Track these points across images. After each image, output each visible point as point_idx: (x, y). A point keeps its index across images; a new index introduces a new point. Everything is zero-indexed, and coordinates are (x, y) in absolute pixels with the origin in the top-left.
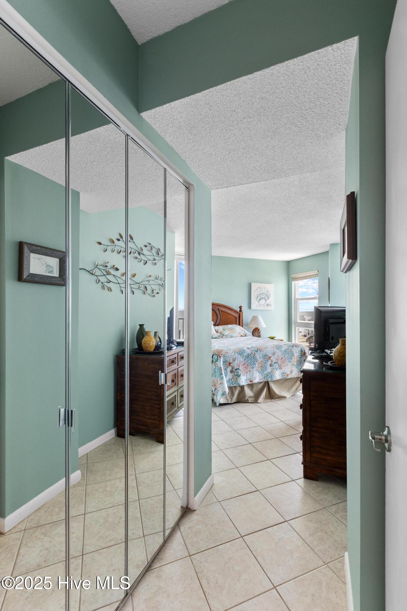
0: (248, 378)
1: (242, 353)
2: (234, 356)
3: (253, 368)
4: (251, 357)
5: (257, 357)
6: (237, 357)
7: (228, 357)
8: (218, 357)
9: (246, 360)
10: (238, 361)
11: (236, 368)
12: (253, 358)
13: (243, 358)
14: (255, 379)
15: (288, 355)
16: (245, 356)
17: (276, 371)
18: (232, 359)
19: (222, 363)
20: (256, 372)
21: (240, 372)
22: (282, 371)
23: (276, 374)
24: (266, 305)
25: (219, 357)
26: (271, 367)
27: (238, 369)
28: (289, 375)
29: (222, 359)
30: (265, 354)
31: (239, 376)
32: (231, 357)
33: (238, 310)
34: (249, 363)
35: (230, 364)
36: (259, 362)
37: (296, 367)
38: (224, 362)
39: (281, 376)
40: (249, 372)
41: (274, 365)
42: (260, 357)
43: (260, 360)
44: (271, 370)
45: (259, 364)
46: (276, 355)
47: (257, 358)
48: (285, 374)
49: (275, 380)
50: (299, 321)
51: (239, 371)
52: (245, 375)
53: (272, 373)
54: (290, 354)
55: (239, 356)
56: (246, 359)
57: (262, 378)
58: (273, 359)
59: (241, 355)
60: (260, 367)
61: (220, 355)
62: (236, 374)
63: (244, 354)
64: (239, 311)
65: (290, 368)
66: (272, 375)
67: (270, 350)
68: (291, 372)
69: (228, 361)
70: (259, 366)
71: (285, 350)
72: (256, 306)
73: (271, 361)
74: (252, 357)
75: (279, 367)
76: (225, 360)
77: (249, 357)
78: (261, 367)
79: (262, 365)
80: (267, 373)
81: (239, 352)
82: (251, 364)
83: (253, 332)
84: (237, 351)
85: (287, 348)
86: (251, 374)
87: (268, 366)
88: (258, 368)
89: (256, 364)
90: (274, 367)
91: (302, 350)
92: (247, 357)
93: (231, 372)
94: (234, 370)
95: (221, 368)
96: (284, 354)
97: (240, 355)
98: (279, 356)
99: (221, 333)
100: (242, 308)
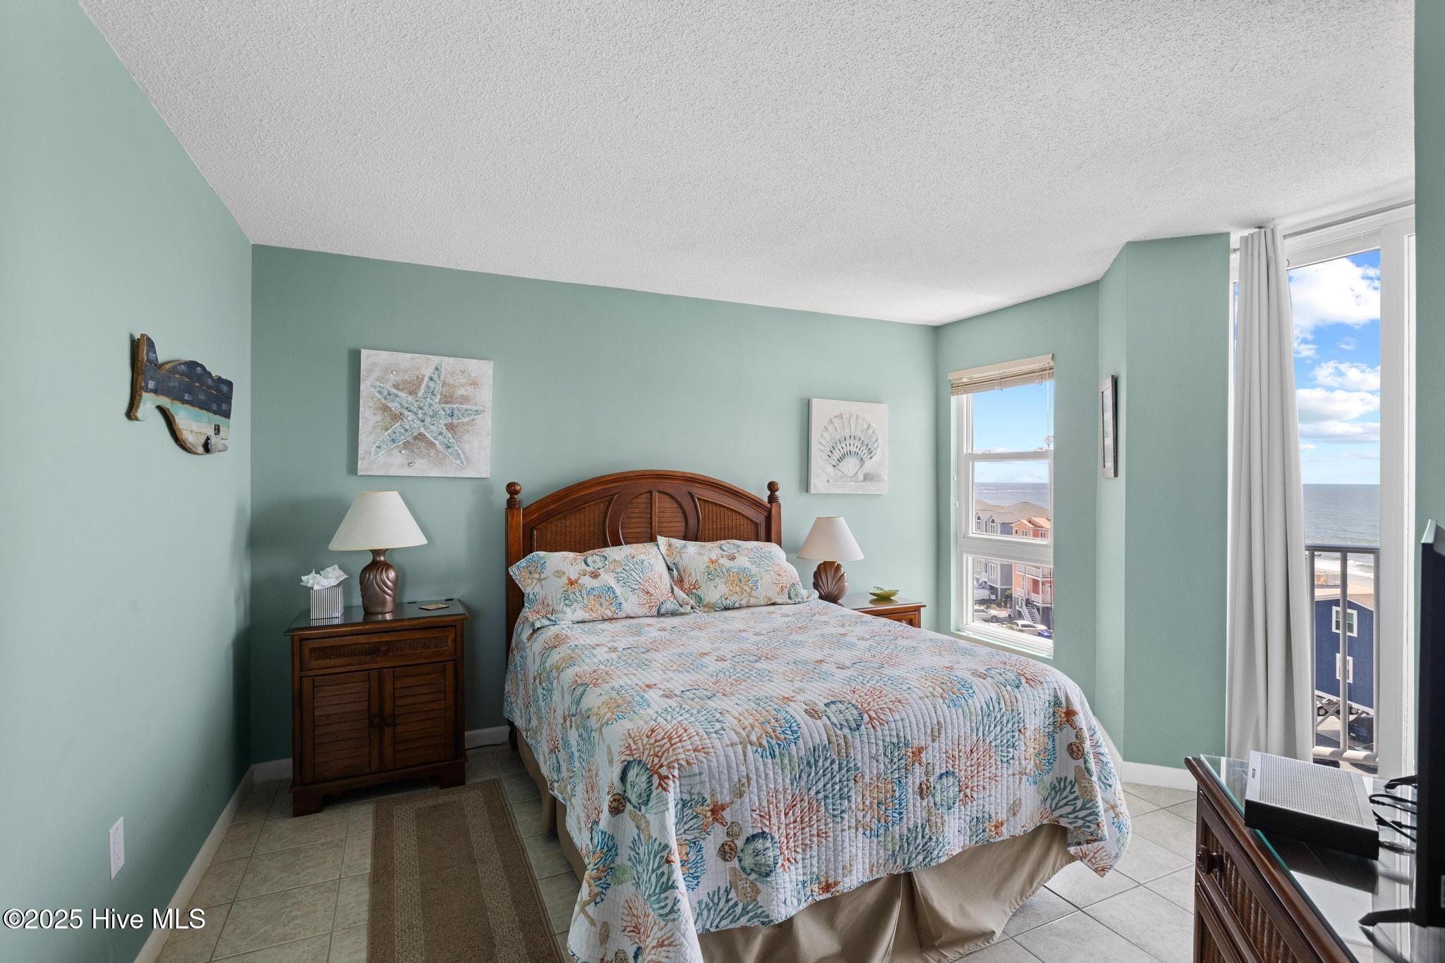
0: (815, 870)
1: (784, 745)
2: (743, 768)
3: (837, 816)
4: (827, 764)
5: (859, 757)
6: (757, 769)
7: (705, 777)
8: (650, 782)
9: (803, 783)
10: (759, 789)
11: (751, 832)
12: (836, 767)
13: (787, 771)
14: (847, 870)
15: (998, 728)
16: (796, 759)
17: (946, 817)
18: (727, 785)
19: (671, 817)
20: (853, 835)
21: (770, 853)
22: (972, 810)
23: (946, 829)
24: (861, 477)
25: (656, 780)
26: (922, 798)
27: (763, 835)
28: (1005, 825)
29: (672, 795)
30: (898, 735)
31: (767, 875)
32: (724, 776)
33: (764, 495)
34: (817, 793)
35: (716, 810)
36: (867, 780)
37: (1035, 783)
38: (684, 804)
39: (968, 833)
40: (815, 839)
41: (938, 786)
42: (871, 757)
43: (869, 771)
44: (925, 814)
45: (867, 793)
46: (946, 737)
47: (859, 765)
48: (987, 824)
49: (943, 860)
50: (973, 532)
51: (768, 844)
52: (799, 857)
53: (927, 830)
54: (1008, 721)
55: (765, 765)
56: (804, 776)
57: (881, 861)
58: (935, 756)
59: (778, 760)
60: (871, 807)
61: (664, 771)
62: (748, 862)
63: (794, 752)
64: (766, 500)
65: (1008, 788)
66: (930, 839)
67: (919, 715)
68: (1014, 810)
69: (707, 796)
70: (868, 802)
71: (985, 706)
72: (828, 481)
73: (923, 769)
74: (833, 762)
75: (962, 795)
76: (691, 794)
77: (816, 762)
78: (879, 803)
79: (882, 796)
80: (905, 832)
81: (765, 743)
82: (826, 797)
83: (817, 575)
84: (754, 738)
85: (994, 697)
86: (827, 848)
87: (910, 796)
88: (860, 815)
89: (852, 793)
90: (938, 799)
91: (1056, 697)
92: (808, 763)
93: (726, 852)
94: (740, 843)
95: (666, 846)
96: (981, 729)
97: (773, 756)
98: (962, 742)
99: (694, 591)
100: (777, 490)
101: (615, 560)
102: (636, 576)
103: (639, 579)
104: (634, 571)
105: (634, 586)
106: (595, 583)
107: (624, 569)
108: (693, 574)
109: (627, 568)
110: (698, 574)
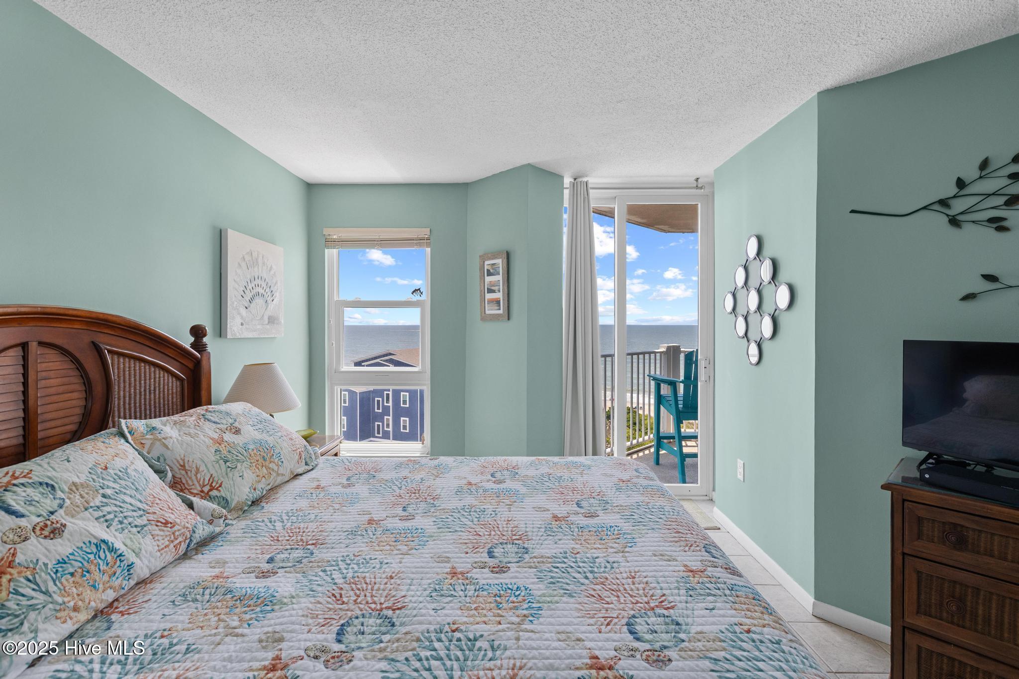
24: (266, 320)
64: (192, 349)
72: (242, 324)
99: (214, 493)
100: (205, 335)
101: (74, 484)
102: (133, 501)
103: (139, 505)
104: (125, 494)
105: (139, 522)
106: (62, 547)
107: (104, 496)
108: (202, 468)
109: (109, 492)
110: (209, 465)
